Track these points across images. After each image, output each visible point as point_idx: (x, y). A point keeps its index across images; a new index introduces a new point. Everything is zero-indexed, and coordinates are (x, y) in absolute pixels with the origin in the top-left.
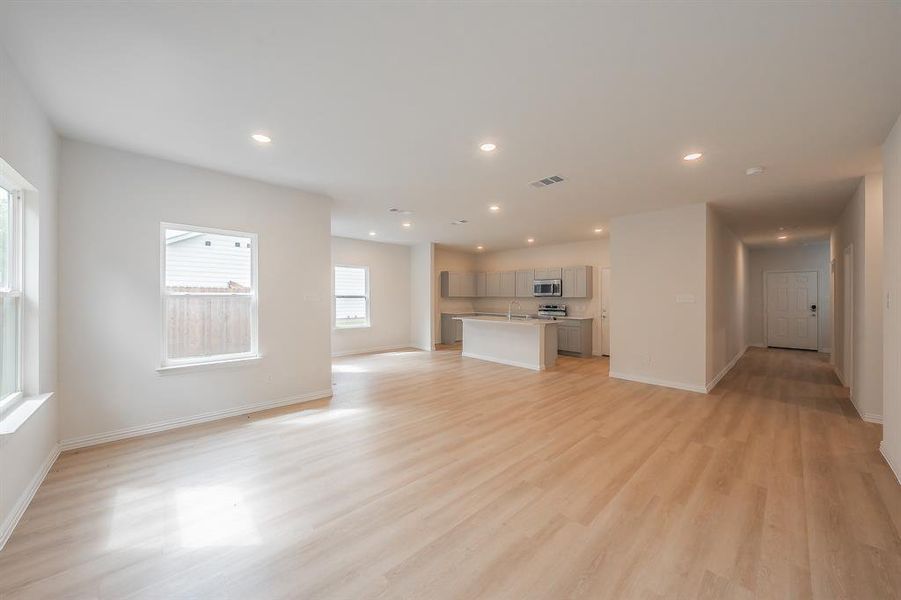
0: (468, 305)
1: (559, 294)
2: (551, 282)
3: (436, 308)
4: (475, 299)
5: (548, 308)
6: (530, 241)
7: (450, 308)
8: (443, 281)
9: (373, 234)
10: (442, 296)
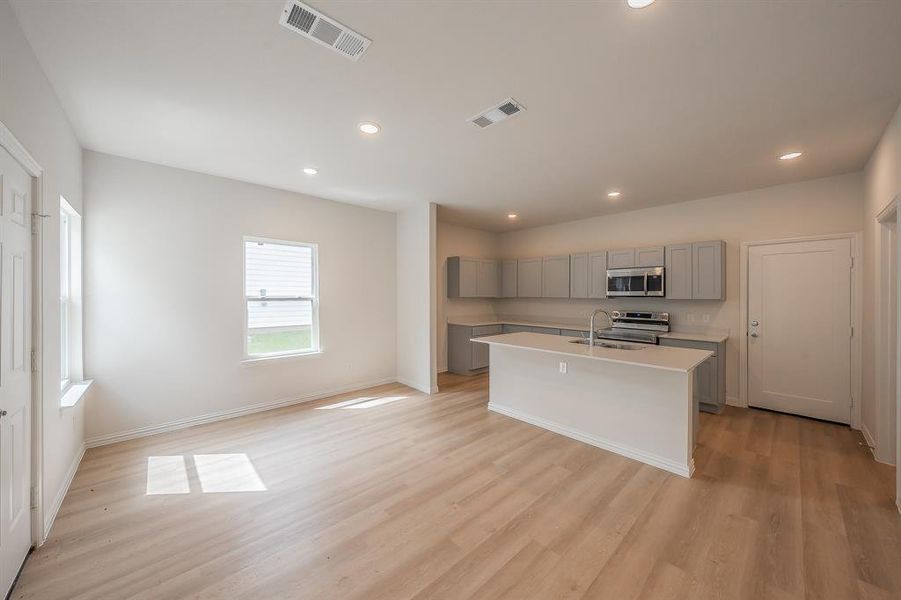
0: (486, 309)
1: (661, 293)
2: (646, 273)
3: (438, 315)
4: (498, 300)
5: (632, 318)
6: (614, 195)
7: (463, 315)
8: (450, 273)
9: (310, 172)
10: (449, 296)
